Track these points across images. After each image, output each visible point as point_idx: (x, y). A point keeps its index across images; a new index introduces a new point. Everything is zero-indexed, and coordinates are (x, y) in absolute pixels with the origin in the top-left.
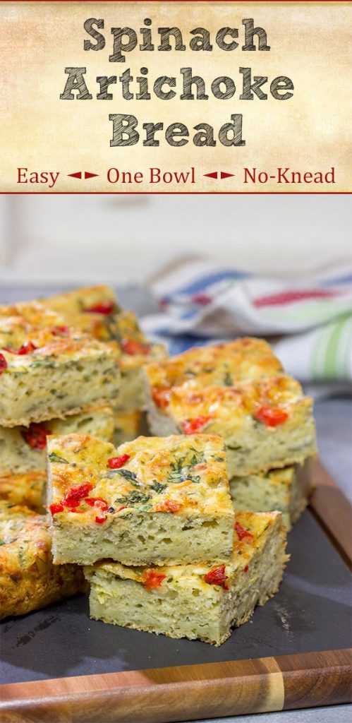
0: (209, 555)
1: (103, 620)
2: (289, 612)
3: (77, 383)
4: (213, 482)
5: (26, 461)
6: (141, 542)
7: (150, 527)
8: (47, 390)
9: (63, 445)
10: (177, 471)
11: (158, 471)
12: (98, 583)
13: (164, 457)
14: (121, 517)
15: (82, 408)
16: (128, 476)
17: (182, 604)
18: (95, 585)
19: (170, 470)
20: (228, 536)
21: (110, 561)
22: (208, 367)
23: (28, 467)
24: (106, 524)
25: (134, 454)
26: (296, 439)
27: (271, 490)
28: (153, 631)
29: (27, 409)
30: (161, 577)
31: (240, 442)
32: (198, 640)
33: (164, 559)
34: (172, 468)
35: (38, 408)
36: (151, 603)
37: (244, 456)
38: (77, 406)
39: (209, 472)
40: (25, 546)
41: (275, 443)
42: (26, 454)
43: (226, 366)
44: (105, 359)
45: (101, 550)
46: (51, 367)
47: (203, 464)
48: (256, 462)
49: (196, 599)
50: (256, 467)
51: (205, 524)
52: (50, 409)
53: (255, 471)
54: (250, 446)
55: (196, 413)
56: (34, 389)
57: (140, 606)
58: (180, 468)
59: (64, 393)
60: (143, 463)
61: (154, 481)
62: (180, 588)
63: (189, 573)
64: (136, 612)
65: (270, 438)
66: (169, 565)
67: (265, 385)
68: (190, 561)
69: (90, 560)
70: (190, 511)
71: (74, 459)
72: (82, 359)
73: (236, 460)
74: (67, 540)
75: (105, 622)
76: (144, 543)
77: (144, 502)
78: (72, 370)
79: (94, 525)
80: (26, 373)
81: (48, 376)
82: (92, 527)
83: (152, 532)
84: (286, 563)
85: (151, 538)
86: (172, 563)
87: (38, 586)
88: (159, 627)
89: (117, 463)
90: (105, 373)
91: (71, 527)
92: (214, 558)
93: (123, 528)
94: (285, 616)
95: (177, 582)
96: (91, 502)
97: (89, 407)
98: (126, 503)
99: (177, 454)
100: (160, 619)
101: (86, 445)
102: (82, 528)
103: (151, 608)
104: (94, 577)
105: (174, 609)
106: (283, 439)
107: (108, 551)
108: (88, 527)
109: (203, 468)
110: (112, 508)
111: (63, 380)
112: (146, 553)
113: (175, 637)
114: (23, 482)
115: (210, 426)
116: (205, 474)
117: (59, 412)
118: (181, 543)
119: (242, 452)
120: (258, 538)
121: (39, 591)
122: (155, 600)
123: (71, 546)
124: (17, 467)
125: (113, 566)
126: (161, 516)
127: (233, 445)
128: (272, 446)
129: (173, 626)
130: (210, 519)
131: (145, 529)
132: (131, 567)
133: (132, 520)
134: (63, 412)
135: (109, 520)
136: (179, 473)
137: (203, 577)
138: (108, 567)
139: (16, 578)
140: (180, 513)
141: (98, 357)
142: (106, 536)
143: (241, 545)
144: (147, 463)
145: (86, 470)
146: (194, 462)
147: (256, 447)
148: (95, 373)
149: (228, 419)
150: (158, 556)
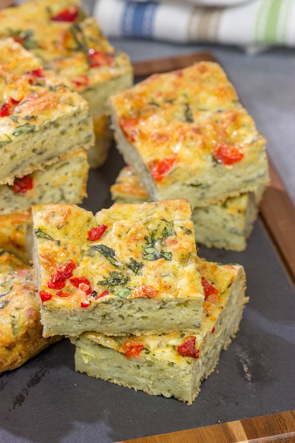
0: (181, 326)
1: (88, 373)
2: (250, 357)
3: (55, 138)
4: (183, 259)
5: (10, 204)
6: (121, 319)
7: (129, 308)
8: (28, 151)
9: (47, 219)
10: (150, 245)
11: (133, 245)
12: (83, 347)
13: (138, 230)
14: (103, 303)
15: (59, 157)
16: (108, 253)
17: (158, 371)
18: (80, 347)
19: (143, 243)
20: (198, 313)
21: (93, 332)
22: (170, 98)
23: (12, 209)
24: (90, 308)
25: (111, 224)
26: (250, 173)
27: (228, 218)
28: (133, 387)
29: (11, 170)
30: (140, 348)
31: (201, 181)
32: (173, 397)
33: (141, 330)
34: (146, 242)
35: (21, 166)
36: (130, 367)
37: (204, 191)
38: (55, 156)
39: (180, 248)
40: (16, 314)
41: (232, 177)
42: (11, 199)
43: (185, 96)
44: (79, 113)
45: (85, 325)
46: (32, 131)
47: (174, 237)
48: (215, 194)
49: (171, 369)
50: (215, 198)
52: (31, 165)
53: (214, 202)
54: (210, 182)
55: (161, 154)
56: (17, 153)
57: (120, 367)
58: (153, 242)
59: (44, 150)
60: (120, 236)
61: (131, 259)
62: (157, 360)
63: (165, 345)
64: (117, 371)
65: (228, 175)
66: (146, 334)
67: (223, 122)
68: (165, 331)
69: (75, 332)
70: (165, 296)
71: (58, 235)
72: (59, 118)
73: (198, 195)
74: (55, 320)
75: (89, 375)
76: (123, 319)
77: (123, 285)
78: (50, 128)
79: (79, 309)
80: (10, 142)
81: (29, 140)
82: (78, 310)
83: (131, 312)
84: (246, 305)
85: (130, 316)
86: (148, 333)
87: (29, 346)
88: (137, 385)
89: (96, 236)
90: (79, 124)
91: (59, 310)
92: (186, 328)
93: (105, 310)
94: (246, 363)
95: (154, 355)
96: (76, 282)
97: (66, 154)
98: (107, 286)
99: (150, 226)
100: (138, 379)
101: (68, 220)
102: (68, 312)
103: (130, 370)
104: (79, 342)
105: (151, 373)
106: (239, 173)
107: (90, 326)
108: (74, 310)
109: (174, 242)
110: (95, 292)
111: (43, 139)
112: (125, 326)
113: (151, 394)
115: (175, 170)
116: (176, 250)
117: (39, 165)
118: (156, 320)
119: (203, 188)
120: (222, 294)
121: (30, 349)
122: (134, 365)
123: (59, 324)
124: (2, 210)
125: (96, 336)
126: (139, 301)
127: (195, 183)
128: (229, 180)
129: (150, 386)
130: (182, 301)
131: (125, 310)
132: (112, 337)
133: (114, 304)
134: (42, 164)
135: (93, 305)
136: (153, 247)
137: (177, 348)
138: (92, 337)
139: (10, 347)
140: (156, 298)
141: (73, 113)
142: (91, 316)
143: (209, 306)
144: (123, 237)
145: (69, 247)
146: (166, 234)
147: (215, 183)
148: (71, 125)
149: (190, 161)
150: (136, 329)
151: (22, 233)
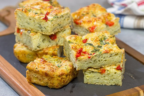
3: (63, 21)
4: (112, 44)
6: (99, 62)
7: (101, 57)
8: (57, 24)
9: (70, 38)
11: (97, 42)
12: (87, 74)
13: (97, 38)
16: (90, 45)
17: (111, 76)
18: (86, 74)
19: (100, 42)
20: (120, 57)
21: (91, 68)
23: (51, 45)
24: (91, 58)
25: (88, 38)
26: (116, 29)
30: (105, 71)
32: (115, 85)
35: (55, 29)
36: (102, 77)
40: (66, 67)
42: (51, 42)
44: (68, 14)
46: (58, 17)
47: (107, 39)
49: (115, 75)
51: (115, 55)
55: (91, 25)
57: (99, 78)
59: (60, 24)
61: (98, 45)
62: (111, 72)
63: (112, 68)
64: (98, 80)
65: (110, 30)
68: (111, 65)
69: (86, 68)
70: (111, 52)
71: (75, 42)
75: (88, 84)
77: (99, 51)
78: (62, 18)
79: (88, 59)
80: (53, 20)
81: (57, 20)
83: (102, 59)
84: (125, 62)
85: (102, 60)
86: (106, 66)
88: (104, 83)
89: (85, 42)
90: (68, 17)
91: (82, 60)
92: (117, 63)
93: (95, 59)
94: (131, 76)
96: (85, 53)
97: (65, 27)
98: (94, 52)
99: (100, 37)
100: (104, 81)
103: (102, 78)
104: (86, 72)
105: (109, 78)
106: (113, 29)
107: (90, 65)
108: (86, 59)
110: (91, 54)
111: (60, 21)
112: (100, 64)
113: (109, 85)
114: (51, 49)
115: (97, 28)
116: (109, 42)
117: (59, 29)
118: (109, 61)
121: (70, 78)
123: (81, 65)
124: (49, 45)
126: (105, 54)
129: (108, 82)
130: (116, 53)
131: (100, 58)
132: (96, 69)
133: (97, 56)
134: (60, 29)
136: (102, 42)
137: (116, 69)
138: (90, 69)
139: (67, 75)
140: (109, 53)
141: (66, 14)
142: (91, 61)
144: (93, 41)
145: (79, 44)
146: (105, 39)
149: (100, 26)
150: (103, 65)
151: (56, 51)
